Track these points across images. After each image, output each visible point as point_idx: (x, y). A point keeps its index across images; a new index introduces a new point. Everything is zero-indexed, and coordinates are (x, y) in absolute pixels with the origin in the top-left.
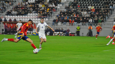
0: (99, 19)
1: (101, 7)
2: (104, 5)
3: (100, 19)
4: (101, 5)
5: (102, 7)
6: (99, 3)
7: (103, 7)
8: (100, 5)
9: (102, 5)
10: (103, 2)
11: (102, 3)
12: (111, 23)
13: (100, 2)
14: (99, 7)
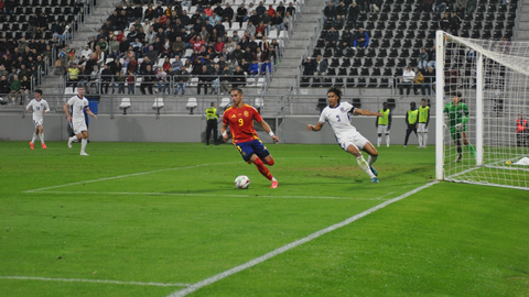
0: (12, 78)
1: (19, 36)
2: (29, 27)
3: (16, 77)
4: (21, 26)
5: (24, 34)
6: (13, 20)
7: (28, 37)
8: (16, 27)
9: (25, 28)
10: (27, 18)
11: (22, 19)
12: (56, 92)
13: (18, 18)
14: (14, 35)
